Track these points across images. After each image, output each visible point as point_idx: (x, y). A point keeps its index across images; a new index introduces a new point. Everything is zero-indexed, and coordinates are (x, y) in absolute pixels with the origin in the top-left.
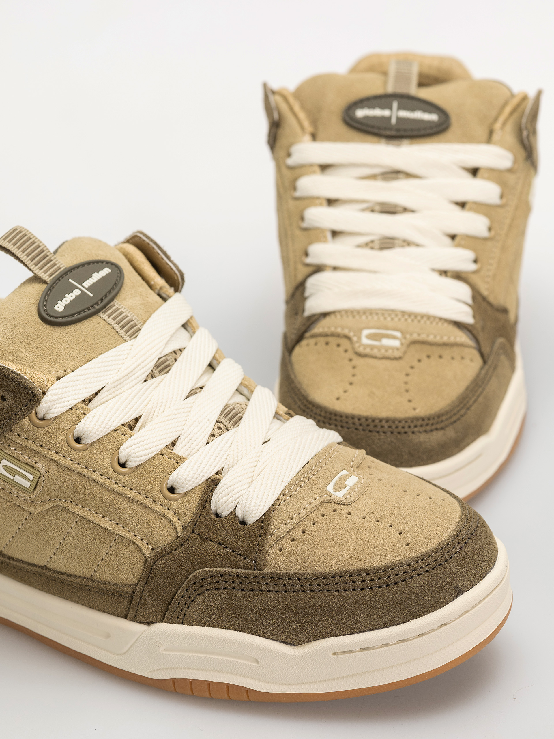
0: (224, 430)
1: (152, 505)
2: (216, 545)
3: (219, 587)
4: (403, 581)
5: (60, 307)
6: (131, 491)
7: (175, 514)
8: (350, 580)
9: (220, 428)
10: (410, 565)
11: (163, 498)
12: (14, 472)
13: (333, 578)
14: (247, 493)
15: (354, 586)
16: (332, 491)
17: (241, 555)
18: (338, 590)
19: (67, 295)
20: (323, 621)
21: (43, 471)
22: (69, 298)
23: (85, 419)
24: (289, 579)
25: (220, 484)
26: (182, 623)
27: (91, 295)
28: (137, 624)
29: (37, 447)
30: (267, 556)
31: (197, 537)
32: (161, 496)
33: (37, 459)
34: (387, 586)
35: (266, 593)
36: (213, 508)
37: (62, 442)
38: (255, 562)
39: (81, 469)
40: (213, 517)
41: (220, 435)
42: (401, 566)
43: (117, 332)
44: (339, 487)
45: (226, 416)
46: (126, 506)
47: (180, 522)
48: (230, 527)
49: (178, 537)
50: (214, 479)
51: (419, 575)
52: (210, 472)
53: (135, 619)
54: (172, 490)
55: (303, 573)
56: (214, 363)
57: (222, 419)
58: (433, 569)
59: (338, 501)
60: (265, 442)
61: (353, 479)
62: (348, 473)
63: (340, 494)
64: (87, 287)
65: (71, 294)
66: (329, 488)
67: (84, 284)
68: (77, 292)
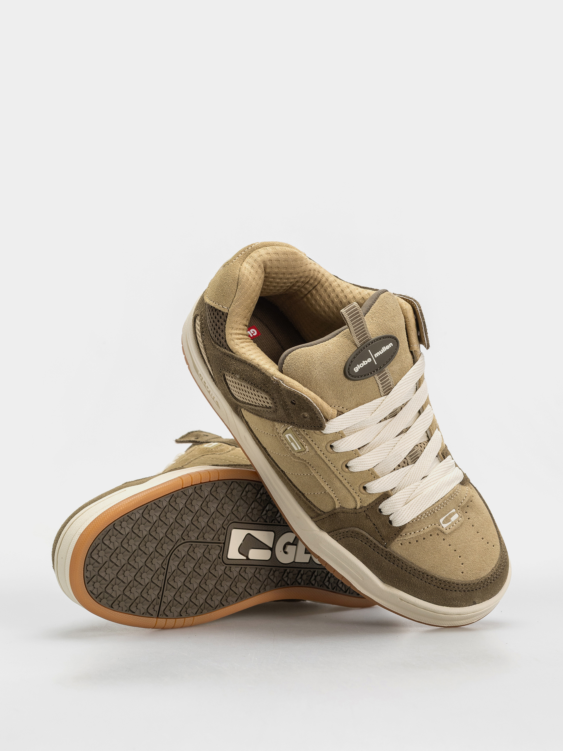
0: (406, 464)
1: (352, 491)
2: (372, 524)
3: (363, 541)
4: (451, 590)
5: (356, 370)
6: (345, 480)
7: (360, 499)
8: (426, 577)
9: (404, 463)
10: (458, 585)
11: (359, 491)
12: (292, 441)
13: (419, 572)
14: (400, 510)
15: (426, 581)
16: (441, 523)
17: (381, 536)
18: (418, 578)
19: (363, 361)
20: (404, 585)
21: (307, 450)
22: (364, 363)
23: (341, 440)
24: (398, 560)
25: (389, 499)
26: (337, 541)
27: (376, 364)
28: (315, 525)
29: (309, 440)
30: (393, 543)
31: (365, 515)
32: (358, 489)
33: (307, 444)
34: (442, 588)
35: (383, 558)
36: (380, 507)
37: (324, 445)
38: (386, 544)
39: (326, 460)
40: (378, 510)
41: (403, 467)
42: (454, 584)
43: (379, 389)
44: (447, 520)
45: (410, 456)
46: (339, 485)
47: (361, 504)
48: (383, 522)
49: (356, 508)
50: (388, 494)
51: (459, 591)
52: (388, 488)
53: (316, 522)
54: (365, 488)
55: (406, 562)
56: (421, 411)
57: (408, 458)
58: (468, 591)
59: (442, 530)
60: (423, 478)
61: (456, 516)
62: (455, 511)
63: (445, 526)
64: (376, 357)
65: (366, 361)
66: (441, 521)
67: (375, 355)
68: (369, 360)
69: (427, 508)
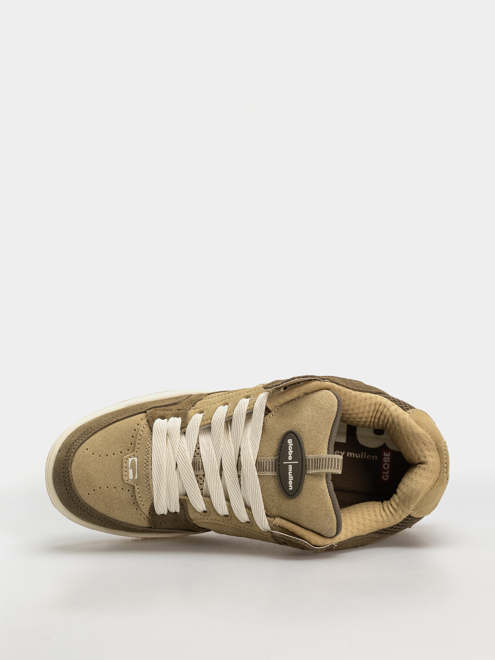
5: (290, 441)
9: (198, 454)
22: (291, 452)
27: (284, 463)
40: (178, 415)
44: (133, 465)
45: (199, 463)
52: (188, 430)
57: (199, 459)
60: (177, 465)
61: (131, 477)
62: (135, 478)
63: (130, 460)
64: (289, 466)
65: (291, 454)
66: (136, 459)
67: (291, 466)
68: (290, 458)
69: (153, 451)
